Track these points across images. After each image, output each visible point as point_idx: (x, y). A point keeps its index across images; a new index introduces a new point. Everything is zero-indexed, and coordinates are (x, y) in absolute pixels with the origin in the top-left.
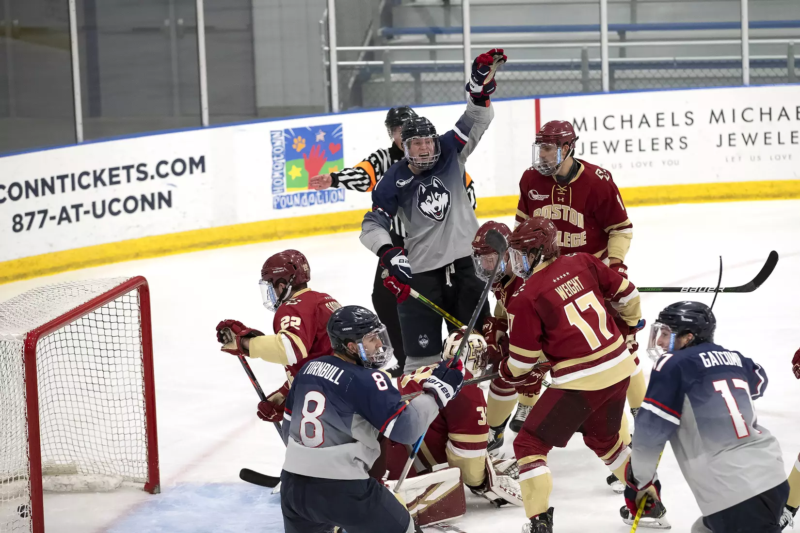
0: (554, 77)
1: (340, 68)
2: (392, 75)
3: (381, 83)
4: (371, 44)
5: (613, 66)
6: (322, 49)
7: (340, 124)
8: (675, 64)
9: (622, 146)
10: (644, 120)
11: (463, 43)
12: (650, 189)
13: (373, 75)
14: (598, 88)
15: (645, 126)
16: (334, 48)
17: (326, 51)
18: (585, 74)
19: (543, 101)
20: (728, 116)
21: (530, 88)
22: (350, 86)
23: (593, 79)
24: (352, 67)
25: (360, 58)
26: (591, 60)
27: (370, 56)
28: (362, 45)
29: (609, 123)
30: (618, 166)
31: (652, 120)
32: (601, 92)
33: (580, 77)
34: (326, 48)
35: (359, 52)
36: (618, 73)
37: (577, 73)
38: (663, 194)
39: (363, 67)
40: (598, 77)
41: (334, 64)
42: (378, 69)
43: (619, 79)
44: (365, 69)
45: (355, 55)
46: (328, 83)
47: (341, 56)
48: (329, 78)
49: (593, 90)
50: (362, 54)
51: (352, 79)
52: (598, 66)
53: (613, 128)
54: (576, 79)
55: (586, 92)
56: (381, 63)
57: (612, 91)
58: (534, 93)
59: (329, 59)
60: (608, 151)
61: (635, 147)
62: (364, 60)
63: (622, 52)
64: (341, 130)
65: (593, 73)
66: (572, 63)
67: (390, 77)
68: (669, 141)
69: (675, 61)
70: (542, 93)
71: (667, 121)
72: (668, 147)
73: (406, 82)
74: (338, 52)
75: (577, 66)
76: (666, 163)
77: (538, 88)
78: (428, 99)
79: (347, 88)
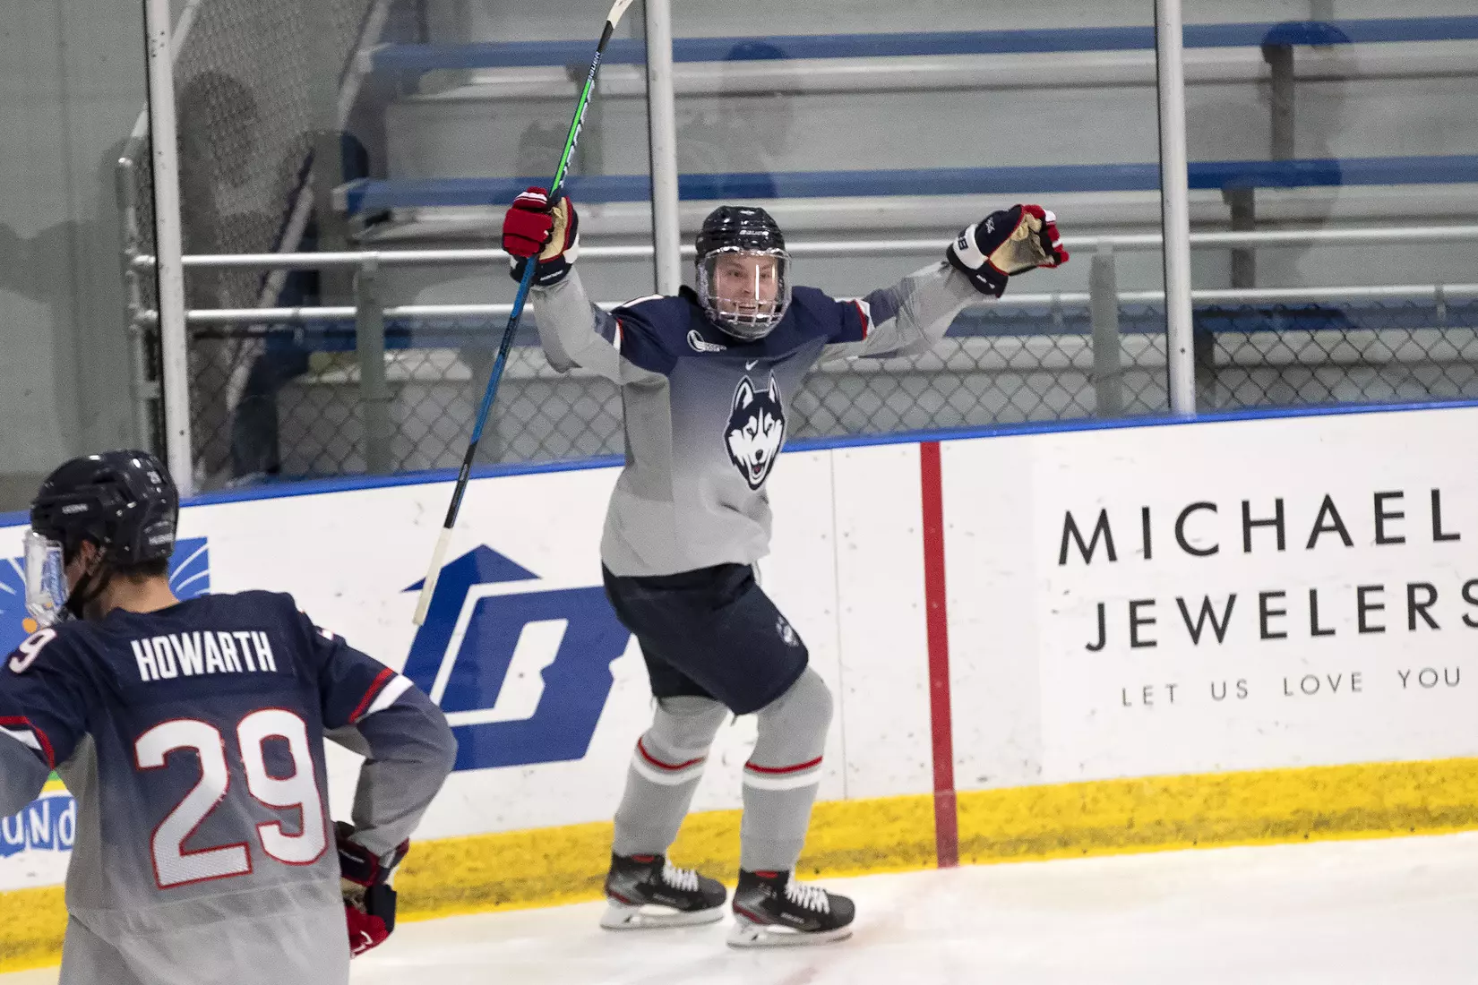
0: (991, 360)
1: (200, 334)
2: (389, 357)
3: (350, 385)
4: (308, 244)
5: (1208, 320)
6: (126, 260)
7: (203, 541)
8: (1441, 309)
9: (1246, 613)
10: (1329, 519)
11: (652, 238)
12: (1353, 776)
13: (318, 358)
14: (1155, 398)
15: (1330, 540)
16: (174, 260)
17: (140, 269)
18: (1104, 348)
19: (951, 451)
21: (900, 402)
22: (232, 399)
23: (1136, 367)
24: (241, 330)
25: (269, 295)
26: (1124, 296)
27: (305, 285)
28: (275, 249)
29: (1199, 529)
30: (1232, 690)
31: (1359, 519)
32: (1166, 415)
33: (1087, 358)
34: (146, 259)
35: (265, 271)
36: (1228, 345)
37: (1074, 345)
38: (1408, 796)
39: (280, 327)
40: (1154, 358)
41: (175, 317)
42: (340, 337)
43: (1233, 365)
44: (288, 335)
45: (253, 284)
46: (149, 390)
47: (200, 287)
48: (156, 370)
49: (1137, 409)
50: (276, 280)
51: (240, 375)
52: (1155, 319)
53: (1215, 550)
54: (1071, 368)
55: (1108, 416)
56: (350, 311)
57: (1207, 412)
58: (917, 420)
59: (154, 297)
60: (1195, 635)
61: (1295, 620)
62: (282, 301)
63: (1241, 265)
64: (202, 562)
65: (1134, 345)
66: (1056, 307)
67: (383, 365)
68: (1422, 596)
69: (1439, 296)
70: (947, 419)
71: (1416, 523)
72: (1419, 617)
73: (443, 382)
74: (189, 270)
75: (1075, 321)
76: (1412, 680)
77: (930, 402)
78: (525, 446)
79: (224, 405)
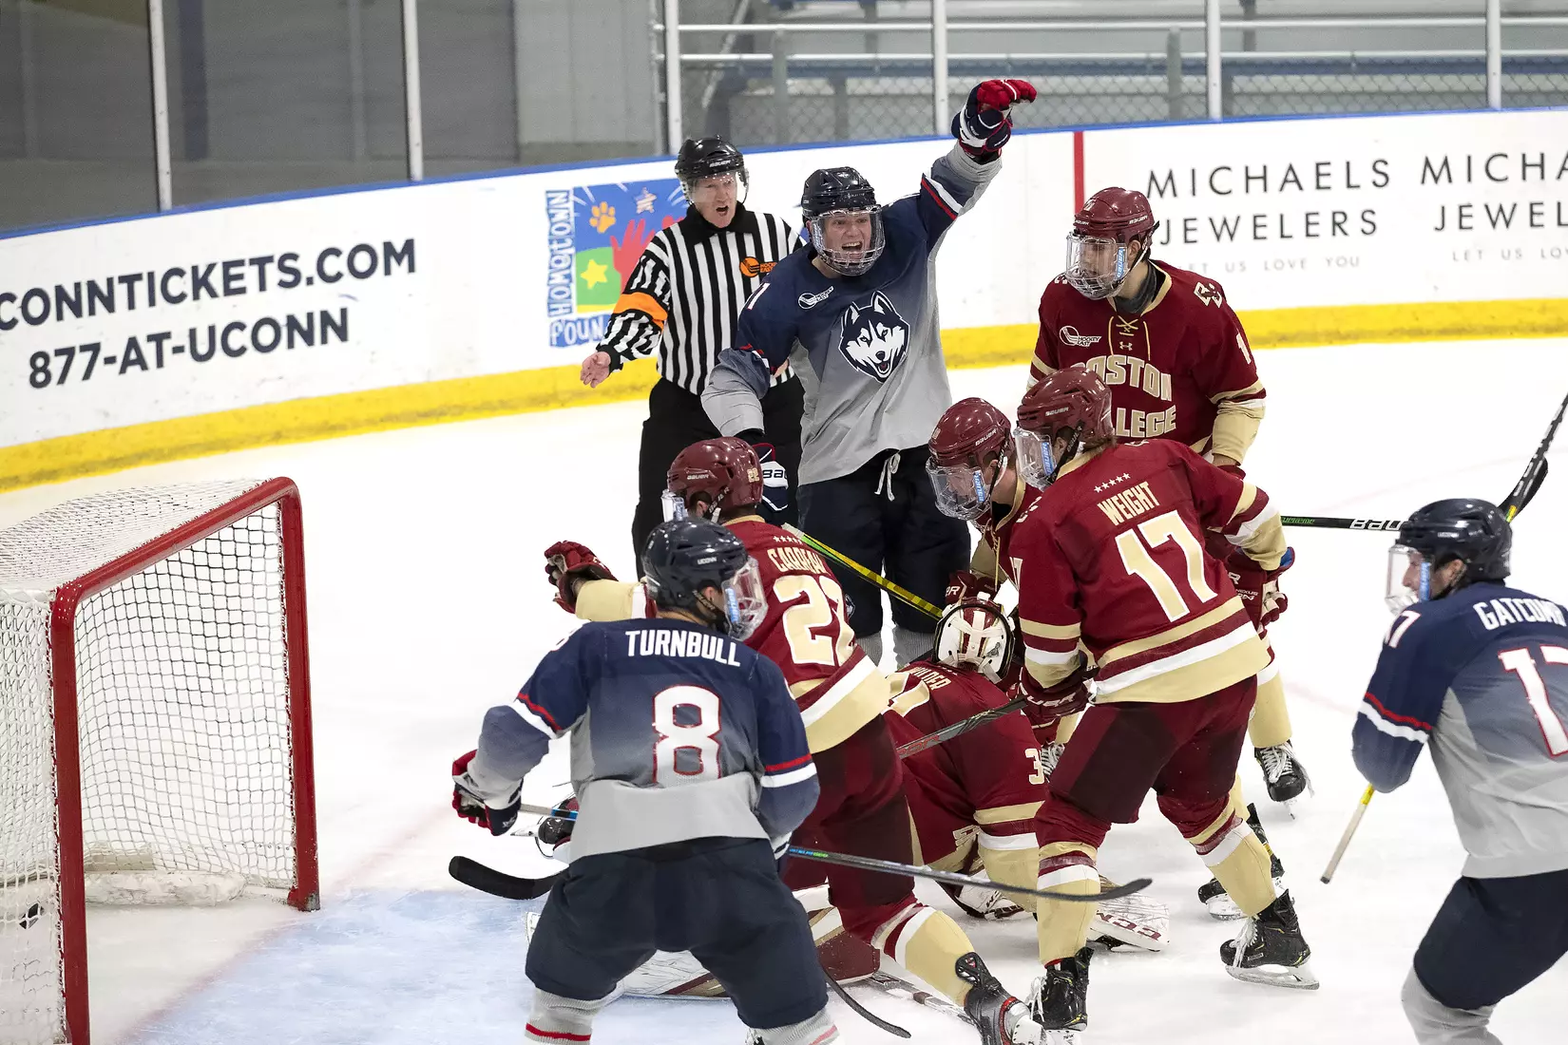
0: (1113, 89)
1: (687, 68)
2: (789, 82)
3: (768, 96)
4: (748, 20)
5: (1229, 68)
6: (649, 27)
8: (1354, 65)
9: (1246, 226)
10: (1292, 177)
11: (931, 19)
12: (1300, 313)
13: (752, 82)
14: (1200, 111)
15: (1292, 187)
16: (674, 27)
17: (657, 32)
18: (1174, 83)
19: (1090, 137)
20: (1458, 168)
21: (1063, 110)
22: (706, 102)
23: (1191, 94)
24: (710, 66)
25: (727, 48)
26: (1185, 55)
27: (745, 43)
28: (730, 22)
29: (1222, 181)
30: (1236, 270)
31: (1307, 177)
32: (1205, 119)
33: (1164, 88)
34: (659, 27)
35: (725, 34)
36: (1240, 82)
37: (1158, 81)
38: (1329, 325)
39: (732, 65)
40: (1201, 88)
41: (675, 58)
42: (763, 71)
43: (1241, 94)
44: (736, 69)
45: (717, 41)
46: (661, 97)
47: (688, 42)
48: (664, 88)
49: (1190, 116)
50: (730, 40)
51: (710, 90)
52: (1200, 68)
53: (1230, 192)
54: (1156, 94)
55: (1175, 119)
56: (768, 56)
57: (1228, 117)
58: (1072, 120)
59: (664, 49)
60: (1218, 237)
61: (1272, 230)
62: (733, 51)
63: (1249, 39)
65: (1189, 82)
66: (1149, 60)
67: (786, 86)
68: (1339, 218)
69: (1353, 58)
70: (1090, 120)
71: (1337, 178)
72: (1337, 229)
73: (819, 96)
74: (683, 35)
75: (1159, 68)
76: (1333, 263)
77: (1080, 110)
78: (861, 131)
79: (700, 106)
